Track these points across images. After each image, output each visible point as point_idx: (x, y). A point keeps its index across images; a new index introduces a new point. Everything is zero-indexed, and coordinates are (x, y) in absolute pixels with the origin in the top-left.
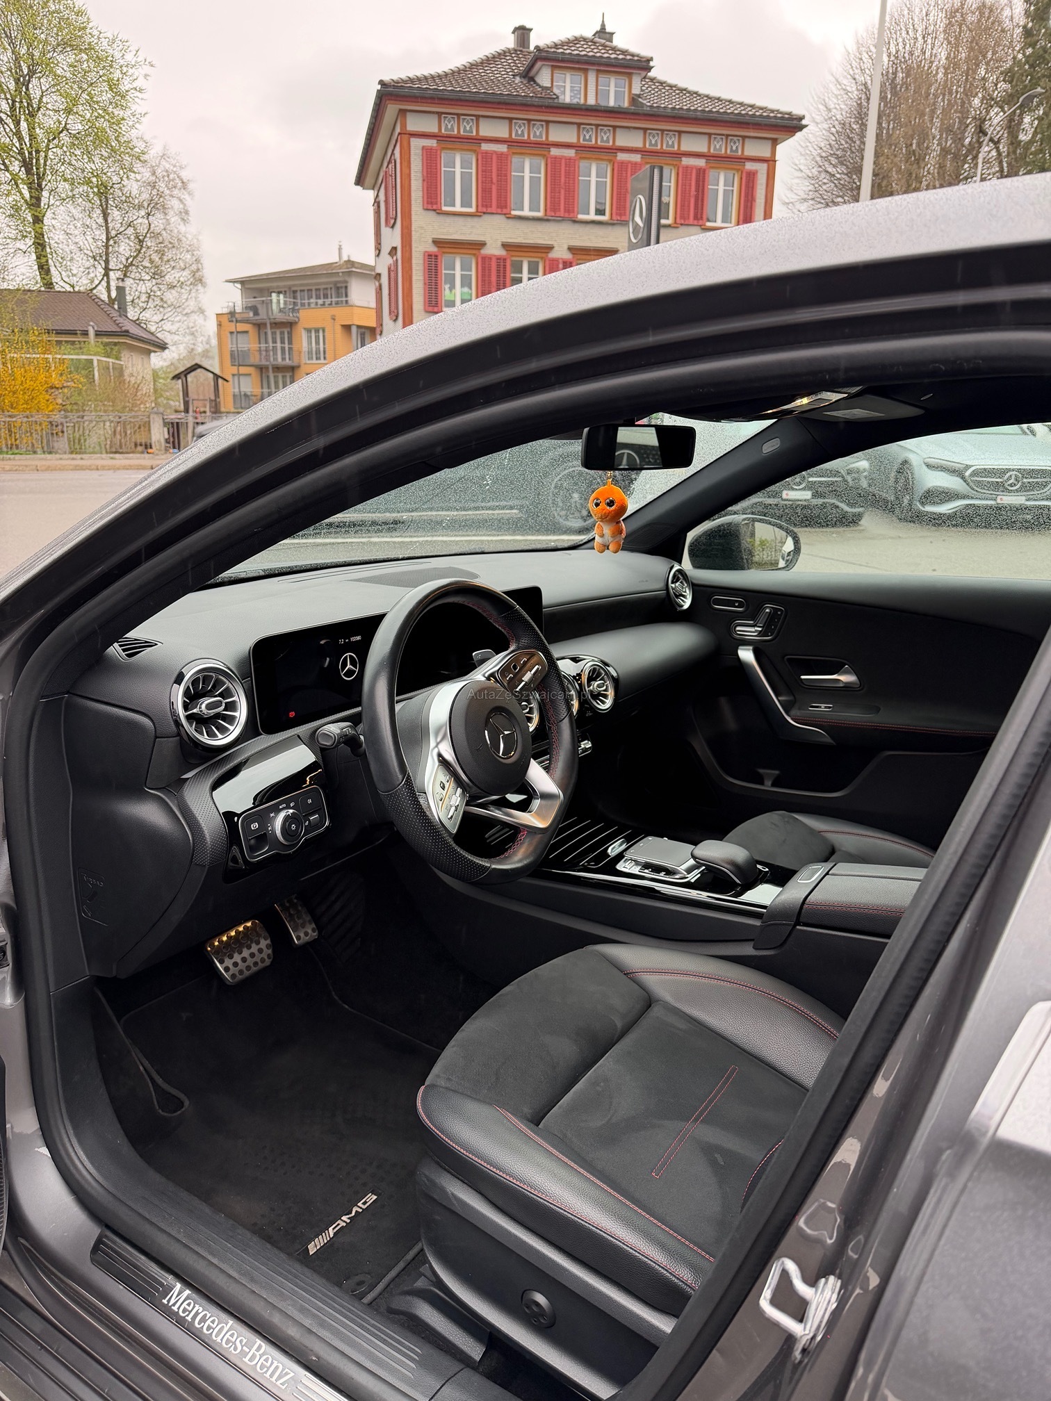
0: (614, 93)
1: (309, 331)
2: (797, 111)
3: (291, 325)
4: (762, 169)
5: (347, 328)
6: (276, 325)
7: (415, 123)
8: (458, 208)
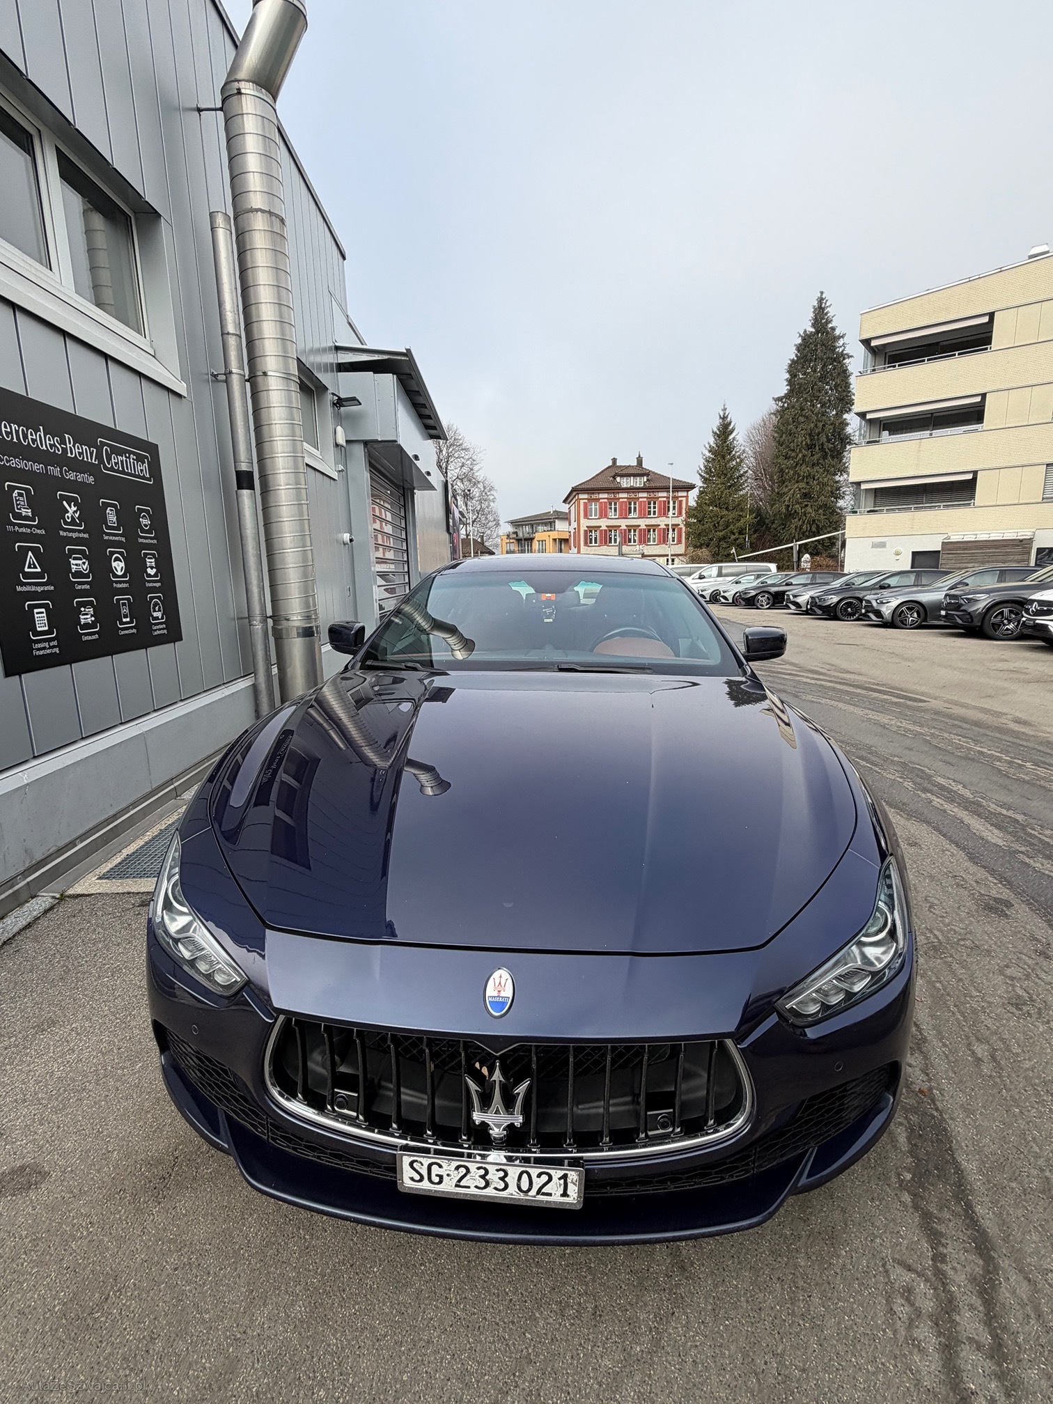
0: (639, 482)
1: (539, 541)
2: (694, 483)
3: (532, 539)
4: (684, 499)
5: (555, 540)
6: (526, 539)
7: (581, 496)
8: (593, 517)
